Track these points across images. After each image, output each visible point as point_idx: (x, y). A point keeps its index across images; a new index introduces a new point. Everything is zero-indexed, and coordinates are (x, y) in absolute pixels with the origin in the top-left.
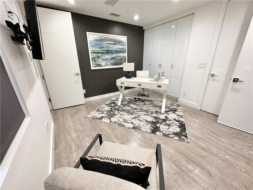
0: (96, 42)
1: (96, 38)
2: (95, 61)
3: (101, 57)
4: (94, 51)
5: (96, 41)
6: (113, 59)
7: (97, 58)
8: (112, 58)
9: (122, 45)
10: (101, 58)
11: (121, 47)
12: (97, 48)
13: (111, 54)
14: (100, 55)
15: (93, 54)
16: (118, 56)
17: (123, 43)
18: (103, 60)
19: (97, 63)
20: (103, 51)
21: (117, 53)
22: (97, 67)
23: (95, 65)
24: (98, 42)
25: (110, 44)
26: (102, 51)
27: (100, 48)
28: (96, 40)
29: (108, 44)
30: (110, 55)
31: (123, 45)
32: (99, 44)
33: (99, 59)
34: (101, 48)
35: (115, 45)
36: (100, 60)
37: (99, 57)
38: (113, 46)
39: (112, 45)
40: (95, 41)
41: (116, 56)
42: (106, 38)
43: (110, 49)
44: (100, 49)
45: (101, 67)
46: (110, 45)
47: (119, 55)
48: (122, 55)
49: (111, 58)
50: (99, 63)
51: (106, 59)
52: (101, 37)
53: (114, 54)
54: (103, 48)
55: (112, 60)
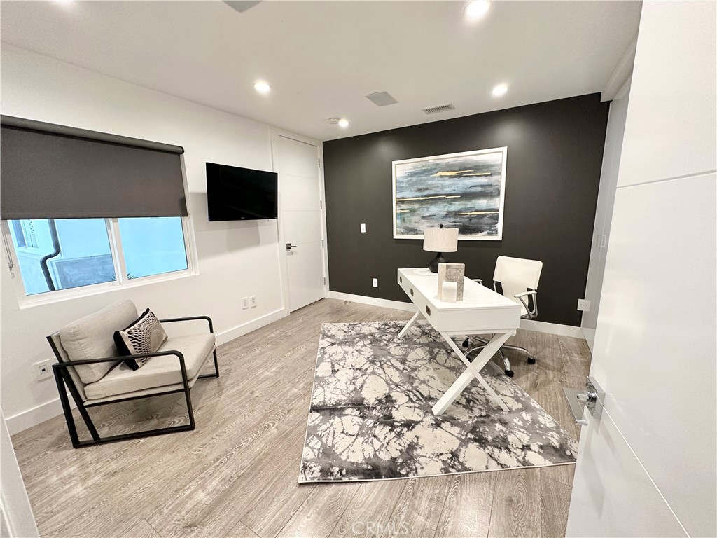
0: (410, 179)
1: (411, 169)
2: (404, 220)
3: (418, 212)
4: (403, 198)
5: (411, 177)
6: (450, 217)
7: (408, 215)
8: (449, 214)
9: (486, 176)
10: (419, 214)
11: (483, 180)
12: (412, 191)
13: (447, 202)
14: (416, 206)
15: (401, 205)
16: (468, 206)
17: (493, 169)
18: (423, 218)
19: (408, 225)
20: (426, 196)
21: (466, 200)
22: (407, 234)
23: (402, 230)
24: (414, 179)
25: (447, 178)
26: (422, 197)
27: (419, 190)
28: (412, 175)
29: (440, 179)
30: (444, 207)
31: (491, 175)
32: (416, 183)
33: (413, 215)
34: (421, 190)
35: (461, 178)
36: (415, 218)
37: (413, 211)
38: (456, 182)
39: (451, 179)
40: (408, 177)
41: (461, 207)
42: (438, 164)
43: (445, 189)
44: (418, 194)
45: (417, 234)
46: (447, 180)
47: (472, 206)
48: (482, 203)
49: (445, 213)
50: (413, 225)
51: (430, 216)
52: (423, 166)
53: (457, 203)
54: (427, 189)
55: (448, 219)
